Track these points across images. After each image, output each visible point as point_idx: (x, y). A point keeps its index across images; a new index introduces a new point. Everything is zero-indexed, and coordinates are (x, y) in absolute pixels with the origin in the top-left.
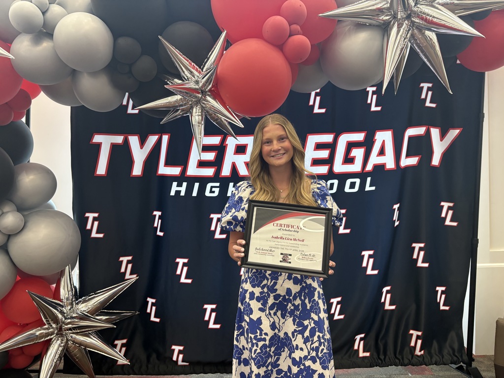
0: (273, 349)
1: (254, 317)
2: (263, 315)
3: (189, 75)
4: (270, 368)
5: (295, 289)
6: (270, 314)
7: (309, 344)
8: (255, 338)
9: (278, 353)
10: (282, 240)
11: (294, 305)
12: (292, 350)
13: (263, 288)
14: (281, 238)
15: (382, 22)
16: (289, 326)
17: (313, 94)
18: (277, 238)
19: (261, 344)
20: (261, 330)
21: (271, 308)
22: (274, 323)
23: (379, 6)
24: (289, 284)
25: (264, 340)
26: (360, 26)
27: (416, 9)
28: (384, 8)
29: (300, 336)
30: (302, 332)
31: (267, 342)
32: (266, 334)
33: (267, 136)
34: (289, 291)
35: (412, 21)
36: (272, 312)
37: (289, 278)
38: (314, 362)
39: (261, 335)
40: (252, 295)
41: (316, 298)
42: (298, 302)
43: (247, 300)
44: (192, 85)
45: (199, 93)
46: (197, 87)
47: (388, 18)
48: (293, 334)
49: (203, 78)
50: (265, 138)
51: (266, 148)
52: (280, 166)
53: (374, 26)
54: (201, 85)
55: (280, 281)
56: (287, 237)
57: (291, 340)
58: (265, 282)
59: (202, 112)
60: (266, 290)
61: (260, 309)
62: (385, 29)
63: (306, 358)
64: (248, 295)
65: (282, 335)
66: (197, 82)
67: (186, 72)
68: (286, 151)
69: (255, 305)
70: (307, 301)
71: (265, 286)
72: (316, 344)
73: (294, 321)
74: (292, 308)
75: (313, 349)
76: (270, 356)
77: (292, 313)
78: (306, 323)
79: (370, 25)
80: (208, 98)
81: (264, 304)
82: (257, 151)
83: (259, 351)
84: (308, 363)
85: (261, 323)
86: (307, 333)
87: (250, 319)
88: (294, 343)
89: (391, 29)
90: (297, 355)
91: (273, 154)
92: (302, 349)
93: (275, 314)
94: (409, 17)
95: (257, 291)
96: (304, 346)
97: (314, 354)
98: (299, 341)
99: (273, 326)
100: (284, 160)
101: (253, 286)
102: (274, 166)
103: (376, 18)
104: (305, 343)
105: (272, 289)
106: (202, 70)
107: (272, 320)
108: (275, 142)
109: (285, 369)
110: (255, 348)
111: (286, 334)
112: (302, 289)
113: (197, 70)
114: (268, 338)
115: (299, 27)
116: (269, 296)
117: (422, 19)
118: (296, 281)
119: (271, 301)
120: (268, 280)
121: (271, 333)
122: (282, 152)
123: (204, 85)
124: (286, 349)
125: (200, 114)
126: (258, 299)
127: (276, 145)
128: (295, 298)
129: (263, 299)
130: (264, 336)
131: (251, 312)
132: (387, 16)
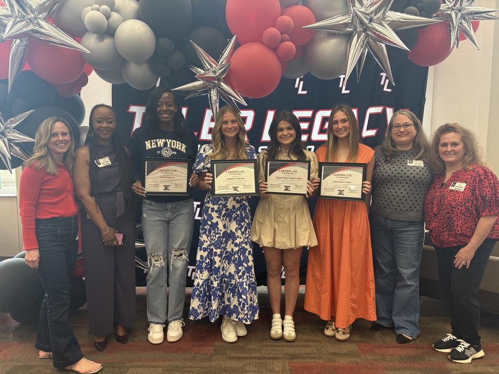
0: (224, 239)
1: (214, 221)
2: (219, 220)
3: (209, 67)
4: (222, 250)
5: (237, 206)
6: (223, 219)
7: (244, 235)
8: (215, 233)
9: (226, 242)
10: (232, 180)
11: (236, 214)
12: (235, 238)
13: (219, 205)
14: (232, 179)
15: (347, 32)
16: (233, 226)
17: (298, 79)
18: (229, 179)
19: (217, 236)
20: (218, 228)
21: (224, 216)
22: (225, 224)
23: (345, 21)
24: (234, 203)
25: (220, 233)
26: (331, 35)
27: (370, 25)
28: (349, 23)
29: (239, 231)
30: (240, 229)
31: (221, 235)
32: (221, 230)
33: (225, 119)
34: (234, 207)
35: (367, 33)
36: (224, 218)
37: (234, 200)
38: (247, 244)
39: (218, 231)
40: (213, 210)
41: (247, 211)
42: (238, 213)
43: (210, 212)
44: (211, 75)
45: (216, 80)
46: (215, 76)
47: (351, 29)
48: (236, 230)
49: (220, 70)
50: (224, 120)
51: (224, 126)
52: (231, 137)
53: (341, 34)
54: (217, 74)
55: (229, 202)
56: (235, 178)
57: (234, 233)
58: (220, 202)
59: (217, 94)
60: (221, 206)
61: (217, 217)
62: (349, 37)
63: (242, 242)
64: (210, 210)
65: (229, 232)
66: (214, 72)
67: (207, 65)
68: (236, 129)
69: (214, 215)
70: (243, 212)
71: (220, 204)
72: (247, 235)
73: (237, 223)
74: (236, 216)
75: (246, 238)
76: (222, 243)
77: (235, 219)
78: (242, 224)
79: (339, 34)
80: (222, 84)
81: (220, 214)
82: (219, 128)
83: (216, 239)
84: (244, 245)
85: (218, 225)
86: (243, 230)
87: (212, 222)
88: (237, 235)
89: (353, 37)
90: (238, 241)
91: (228, 130)
92: (240, 238)
93: (226, 220)
94: (365, 30)
95: (216, 207)
96: (241, 236)
97: (246, 240)
98: (239, 233)
99: (225, 226)
100: (233, 135)
101: (213, 205)
102: (228, 137)
103: (343, 29)
104: (242, 234)
105: (225, 206)
106: (218, 63)
107: (224, 223)
108: (230, 123)
109: (230, 250)
110: (214, 238)
111: (231, 231)
112: (241, 206)
113: (215, 64)
114: (222, 233)
115: (288, 36)
116: (223, 209)
117: (373, 33)
118: (238, 202)
119: (224, 212)
120: (222, 201)
121: (223, 230)
122: (233, 129)
123: (220, 74)
124: (231, 239)
125: (216, 95)
126: (216, 212)
127: (230, 125)
128: (237, 211)
129: (219, 211)
130: (219, 232)
131: (212, 218)
132: (351, 28)
